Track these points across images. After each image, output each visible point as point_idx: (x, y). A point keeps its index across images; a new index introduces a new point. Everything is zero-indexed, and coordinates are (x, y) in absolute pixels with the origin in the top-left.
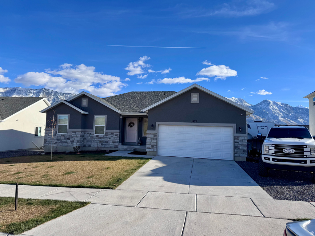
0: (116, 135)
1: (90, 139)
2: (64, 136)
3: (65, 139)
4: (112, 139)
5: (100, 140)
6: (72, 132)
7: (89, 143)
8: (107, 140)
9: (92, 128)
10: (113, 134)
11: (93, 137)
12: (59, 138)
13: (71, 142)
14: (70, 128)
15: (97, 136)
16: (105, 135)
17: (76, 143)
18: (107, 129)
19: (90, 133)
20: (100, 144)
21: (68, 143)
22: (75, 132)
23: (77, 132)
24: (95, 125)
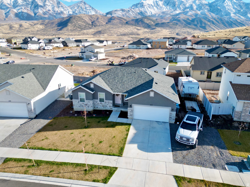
0: (111, 103)
1: (97, 104)
2: (84, 103)
3: (84, 105)
4: (109, 105)
5: (103, 105)
7: (97, 106)
8: (106, 105)
9: (97, 99)
10: (109, 102)
11: (99, 104)
12: (81, 104)
13: (88, 106)
14: (86, 100)
15: (101, 103)
16: (105, 103)
17: (90, 107)
18: (106, 100)
19: (97, 101)
20: (103, 107)
21: (86, 107)
22: (89, 102)
24: (99, 98)
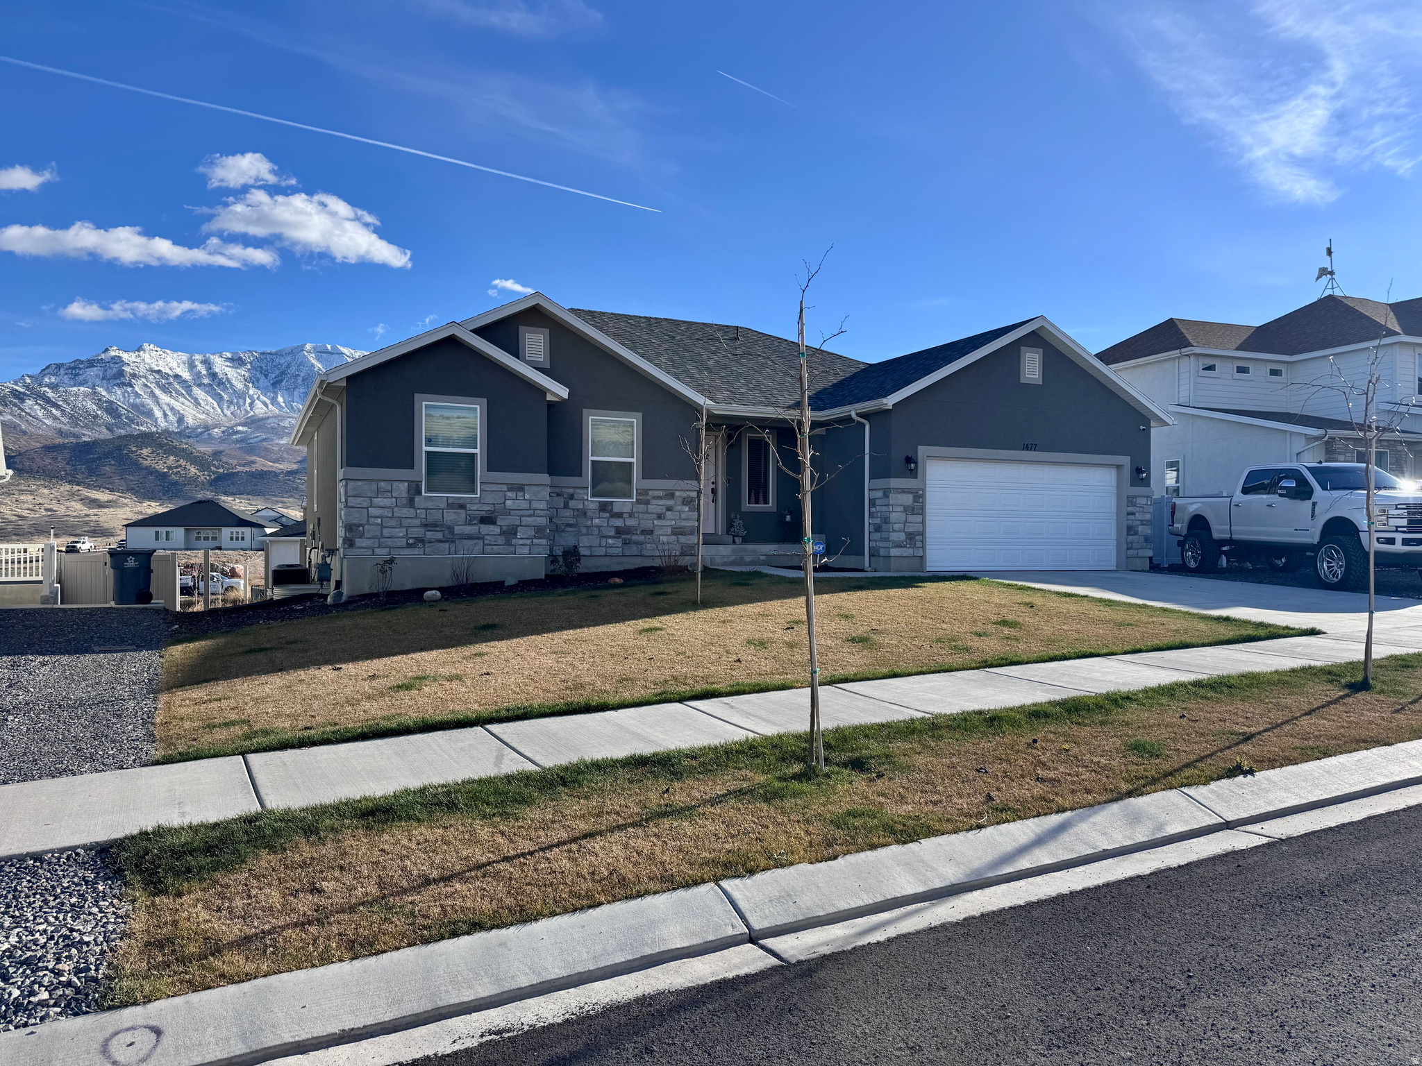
0: (687, 502)
1: (572, 521)
2: (462, 507)
3: (469, 522)
5: (618, 522)
6: (505, 488)
8: (647, 525)
9: (577, 471)
11: (585, 513)
13: (502, 533)
14: (492, 466)
15: (603, 507)
16: (639, 502)
17: (528, 542)
18: (646, 475)
19: (571, 491)
20: (619, 543)
21: (488, 540)
22: (520, 488)
23: (533, 488)
24: (591, 458)
